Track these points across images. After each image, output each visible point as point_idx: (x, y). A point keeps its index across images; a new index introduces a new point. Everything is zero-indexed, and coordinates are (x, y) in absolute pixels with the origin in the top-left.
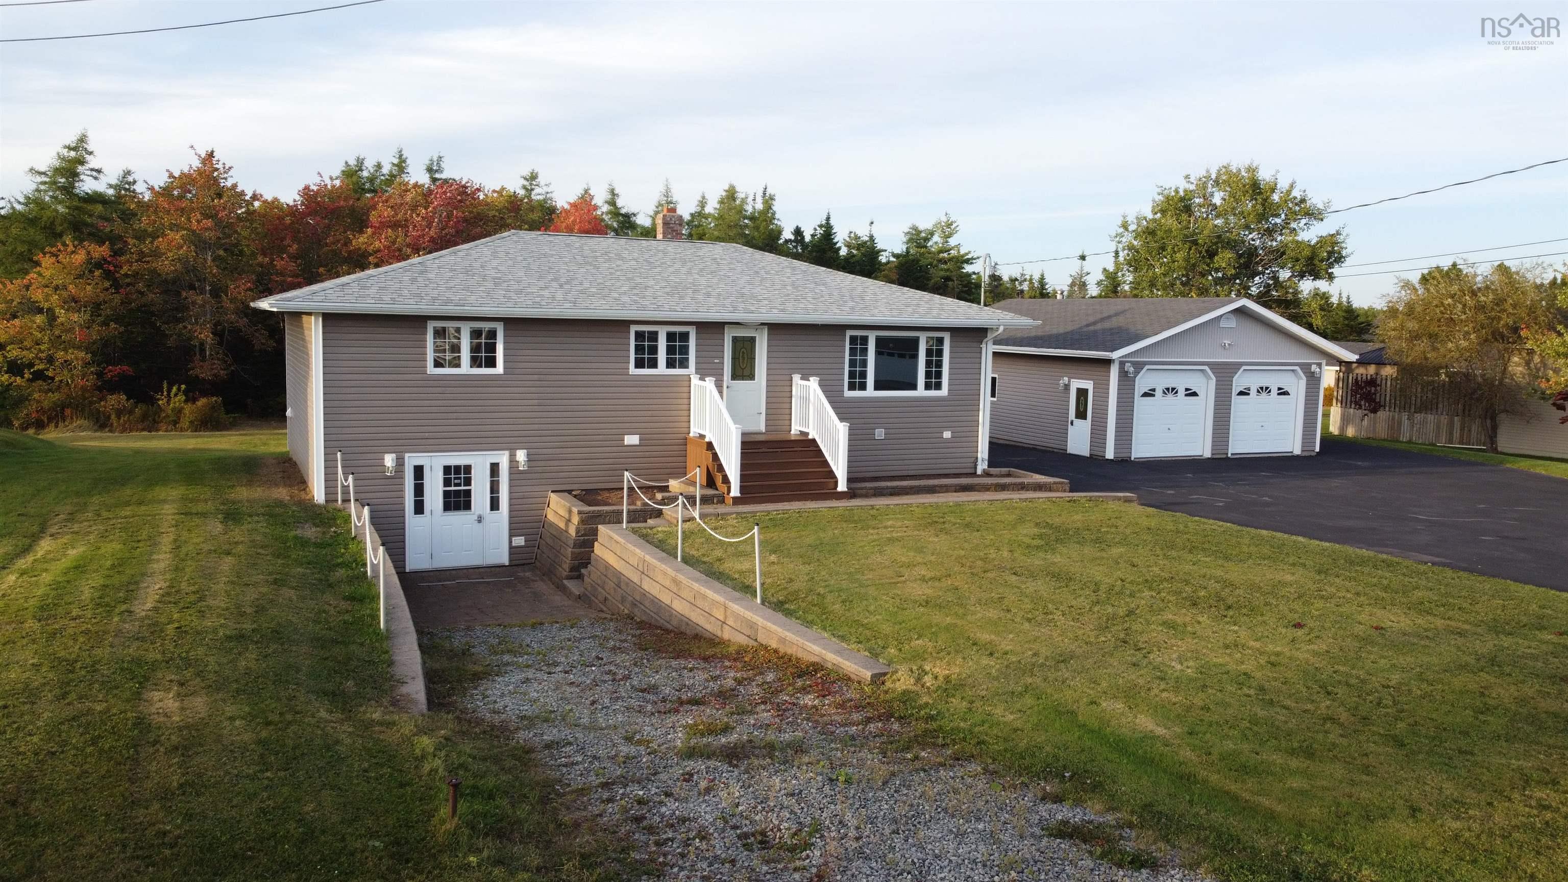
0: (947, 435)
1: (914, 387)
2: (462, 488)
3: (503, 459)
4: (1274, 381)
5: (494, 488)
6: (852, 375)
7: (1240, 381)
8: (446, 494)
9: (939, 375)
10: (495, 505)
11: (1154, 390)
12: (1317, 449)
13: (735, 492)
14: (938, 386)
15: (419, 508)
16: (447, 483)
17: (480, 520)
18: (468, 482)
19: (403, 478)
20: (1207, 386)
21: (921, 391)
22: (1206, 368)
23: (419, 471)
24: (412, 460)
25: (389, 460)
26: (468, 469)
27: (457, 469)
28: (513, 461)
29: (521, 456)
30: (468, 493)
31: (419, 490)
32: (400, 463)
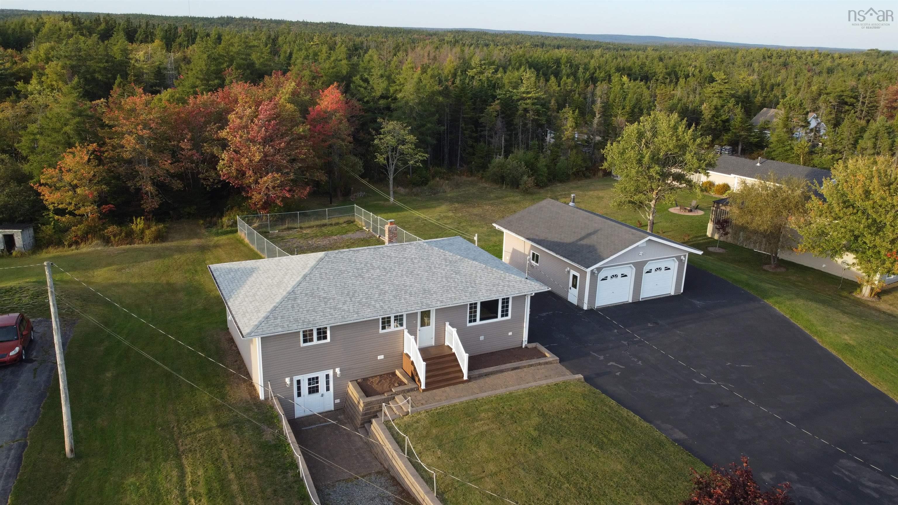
0: (510, 334)
1: (497, 317)
2: (315, 385)
3: (331, 372)
4: (663, 264)
5: (328, 383)
6: (470, 317)
7: (646, 268)
8: (309, 388)
9: (507, 311)
10: (328, 389)
11: (607, 277)
12: (682, 291)
13: (423, 387)
14: (507, 315)
15: (299, 395)
16: (309, 384)
17: (322, 395)
18: (317, 382)
19: (293, 388)
20: (631, 272)
21: (500, 318)
22: (631, 265)
23: (299, 382)
24: (296, 378)
25: (287, 380)
26: (317, 378)
27: (313, 379)
28: (335, 374)
29: (338, 370)
30: (318, 387)
31: (299, 388)
32: (292, 380)
